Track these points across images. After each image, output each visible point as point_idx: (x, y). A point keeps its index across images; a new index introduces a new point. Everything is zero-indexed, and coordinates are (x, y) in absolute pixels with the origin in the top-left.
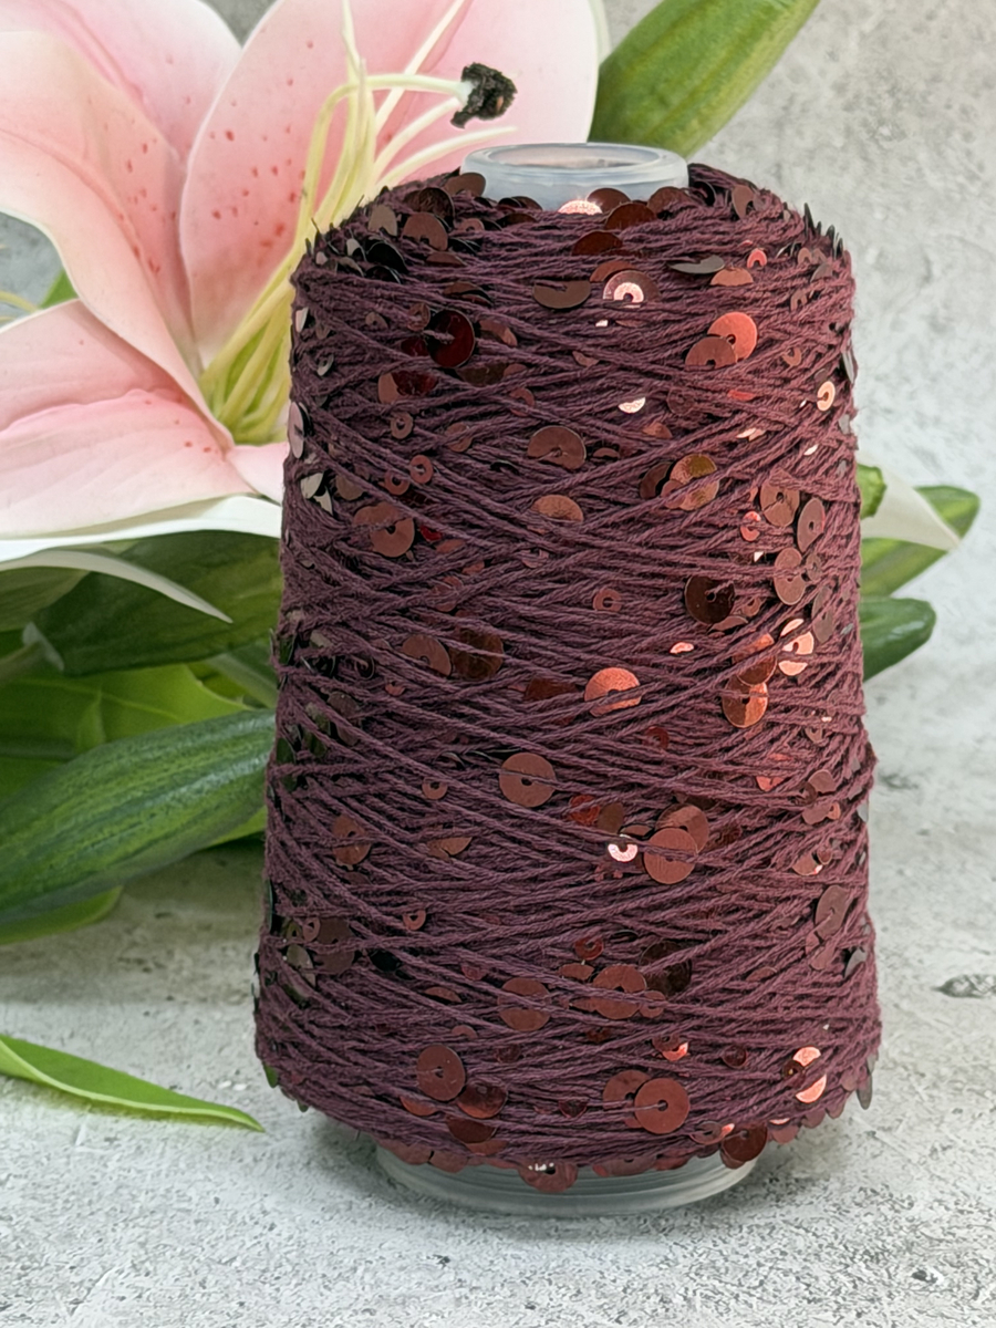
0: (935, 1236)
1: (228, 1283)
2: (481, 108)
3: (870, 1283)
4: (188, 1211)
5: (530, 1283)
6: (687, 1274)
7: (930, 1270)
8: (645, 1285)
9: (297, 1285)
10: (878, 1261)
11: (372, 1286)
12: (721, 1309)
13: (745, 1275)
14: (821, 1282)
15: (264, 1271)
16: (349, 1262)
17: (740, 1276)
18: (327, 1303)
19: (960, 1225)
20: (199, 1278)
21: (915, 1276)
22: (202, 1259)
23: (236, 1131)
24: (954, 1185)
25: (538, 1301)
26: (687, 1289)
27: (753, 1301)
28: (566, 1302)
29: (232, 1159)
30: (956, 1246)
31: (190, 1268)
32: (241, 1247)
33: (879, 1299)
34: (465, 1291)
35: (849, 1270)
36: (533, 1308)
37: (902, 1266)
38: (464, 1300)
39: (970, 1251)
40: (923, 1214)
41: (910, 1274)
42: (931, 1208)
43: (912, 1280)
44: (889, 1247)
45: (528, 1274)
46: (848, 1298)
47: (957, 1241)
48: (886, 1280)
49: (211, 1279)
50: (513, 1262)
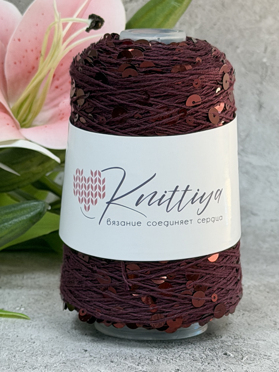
0: (229, 345)
1: (22, 356)
2: (95, 26)
3: (211, 356)
4: (9, 339)
5: (111, 356)
6: (157, 354)
7: (228, 353)
8: (145, 357)
9: (42, 357)
10: (213, 351)
11: (65, 357)
12: (168, 362)
13: (175, 354)
14: (197, 356)
15: (33, 353)
16: (57, 351)
17: (173, 354)
18: (52, 361)
19: (236, 342)
20: (13, 355)
21: (224, 354)
22: (14, 350)
23: (22, 320)
24: (233, 332)
25: (114, 360)
26: (157, 358)
27: (177, 360)
28: (122, 361)
29: (21, 326)
30: (235, 347)
31: (10, 352)
32: (26, 347)
33: (214, 360)
34: (92, 358)
35: (205, 353)
36: (113, 362)
37: (220, 352)
38: (92, 360)
39: (239, 348)
40: (225, 339)
41: (223, 354)
42: (227, 338)
43: (223, 355)
44: (216, 347)
45: (111, 354)
46: (205, 360)
47: (236, 346)
48: (216, 355)
49: (17, 355)
50: (106, 351)
